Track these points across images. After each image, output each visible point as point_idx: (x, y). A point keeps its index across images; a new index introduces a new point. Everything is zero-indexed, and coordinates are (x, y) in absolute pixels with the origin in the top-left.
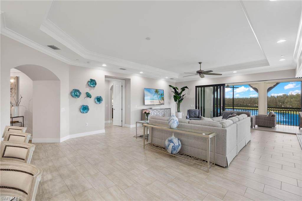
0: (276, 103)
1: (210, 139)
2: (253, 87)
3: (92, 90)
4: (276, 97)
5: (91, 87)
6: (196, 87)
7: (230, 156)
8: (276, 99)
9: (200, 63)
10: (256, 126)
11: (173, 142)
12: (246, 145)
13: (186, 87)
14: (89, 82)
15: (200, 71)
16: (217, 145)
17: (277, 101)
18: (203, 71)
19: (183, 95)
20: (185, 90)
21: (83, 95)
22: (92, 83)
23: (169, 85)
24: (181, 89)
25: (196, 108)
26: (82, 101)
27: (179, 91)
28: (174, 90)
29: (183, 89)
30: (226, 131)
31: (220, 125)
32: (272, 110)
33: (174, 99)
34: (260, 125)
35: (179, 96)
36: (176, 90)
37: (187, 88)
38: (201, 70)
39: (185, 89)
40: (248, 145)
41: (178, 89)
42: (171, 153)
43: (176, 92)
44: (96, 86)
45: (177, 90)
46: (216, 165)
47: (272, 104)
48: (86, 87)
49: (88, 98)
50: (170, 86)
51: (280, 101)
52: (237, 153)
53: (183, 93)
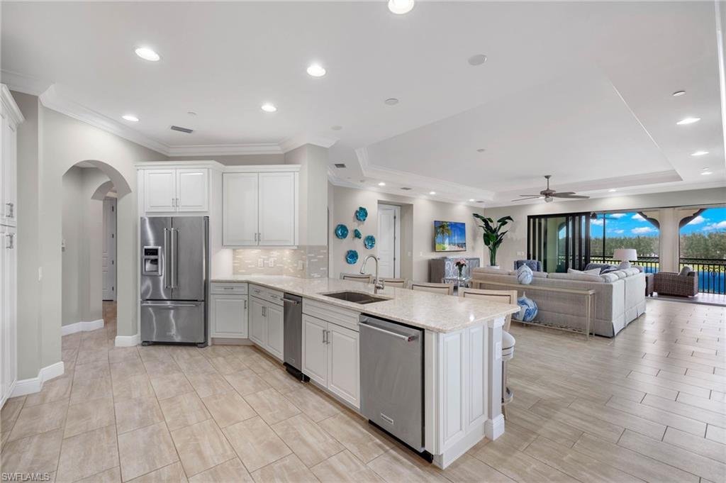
0: (707, 250)
1: (590, 297)
2: (648, 217)
3: (362, 226)
4: (707, 237)
5: (360, 220)
6: (529, 217)
7: (618, 322)
8: (706, 240)
9: (547, 177)
10: (655, 294)
11: (526, 304)
12: (637, 318)
13: (509, 218)
14: (357, 212)
15: (547, 192)
16: (597, 307)
17: (710, 245)
18: (554, 191)
19: (504, 233)
20: (506, 223)
21: (350, 235)
22: (362, 214)
23: (474, 215)
24: (499, 221)
25: (529, 258)
26: (349, 243)
27: (494, 225)
28: (483, 224)
29: (503, 222)
30: (612, 286)
31: (602, 279)
32: (688, 264)
33: (485, 241)
34: (662, 292)
35: (495, 235)
36: (488, 224)
37: (511, 219)
38: (550, 189)
39: (507, 220)
40: (641, 318)
41: (492, 222)
42: (523, 320)
43: (487, 227)
44: (367, 219)
45: (490, 224)
46: (596, 335)
47: (695, 253)
48: (354, 221)
49: (357, 239)
50: (476, 216)
51: (718, 245)
52: (625, 324)
53: (503, 229)
